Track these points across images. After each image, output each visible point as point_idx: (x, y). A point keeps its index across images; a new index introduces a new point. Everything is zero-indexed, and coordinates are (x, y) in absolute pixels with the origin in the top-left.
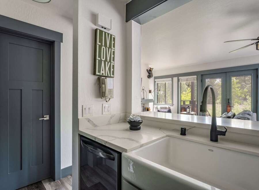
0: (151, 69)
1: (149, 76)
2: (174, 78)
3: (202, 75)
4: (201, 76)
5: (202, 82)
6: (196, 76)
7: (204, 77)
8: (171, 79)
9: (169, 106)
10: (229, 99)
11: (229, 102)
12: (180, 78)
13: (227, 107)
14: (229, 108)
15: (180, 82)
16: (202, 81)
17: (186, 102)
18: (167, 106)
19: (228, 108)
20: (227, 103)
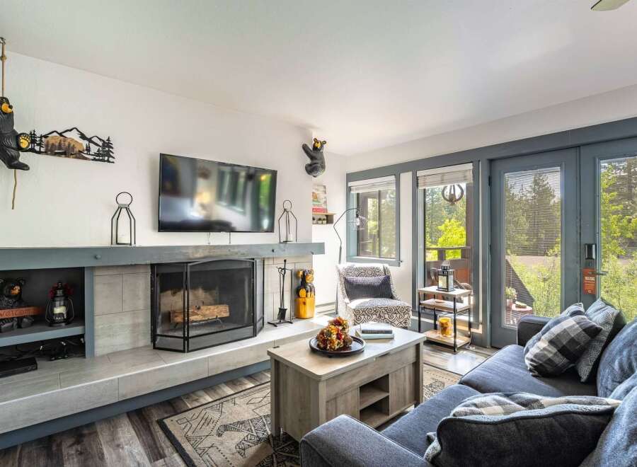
0: (316, 145)
1: (310, 165)
2: (403, 176)
3: (491, 161)
4: (486, 163)
5: (490, 183)
6: (470, 166)
7: (499, 166)
8: (392, 178)
9: (386, 265)
10: (590, 247)
11: (590, 257)
12: (420, 173)
13: (583, 275)
14: (593, 279)
15: (421, 188)
16: (493, 182)
17: (447, 251)
18: (380, 266)
19: (586, 278)
20: (584, 261)
